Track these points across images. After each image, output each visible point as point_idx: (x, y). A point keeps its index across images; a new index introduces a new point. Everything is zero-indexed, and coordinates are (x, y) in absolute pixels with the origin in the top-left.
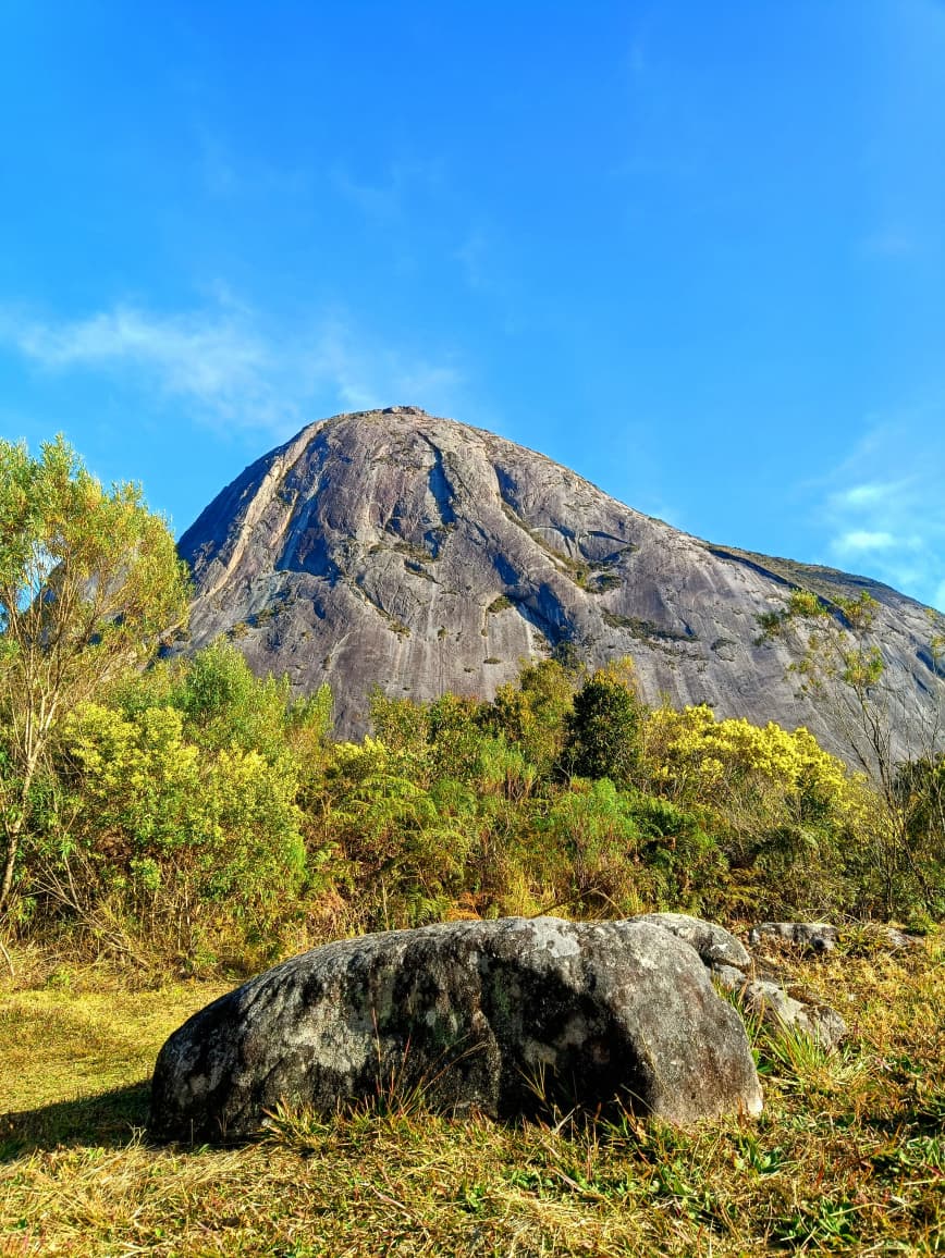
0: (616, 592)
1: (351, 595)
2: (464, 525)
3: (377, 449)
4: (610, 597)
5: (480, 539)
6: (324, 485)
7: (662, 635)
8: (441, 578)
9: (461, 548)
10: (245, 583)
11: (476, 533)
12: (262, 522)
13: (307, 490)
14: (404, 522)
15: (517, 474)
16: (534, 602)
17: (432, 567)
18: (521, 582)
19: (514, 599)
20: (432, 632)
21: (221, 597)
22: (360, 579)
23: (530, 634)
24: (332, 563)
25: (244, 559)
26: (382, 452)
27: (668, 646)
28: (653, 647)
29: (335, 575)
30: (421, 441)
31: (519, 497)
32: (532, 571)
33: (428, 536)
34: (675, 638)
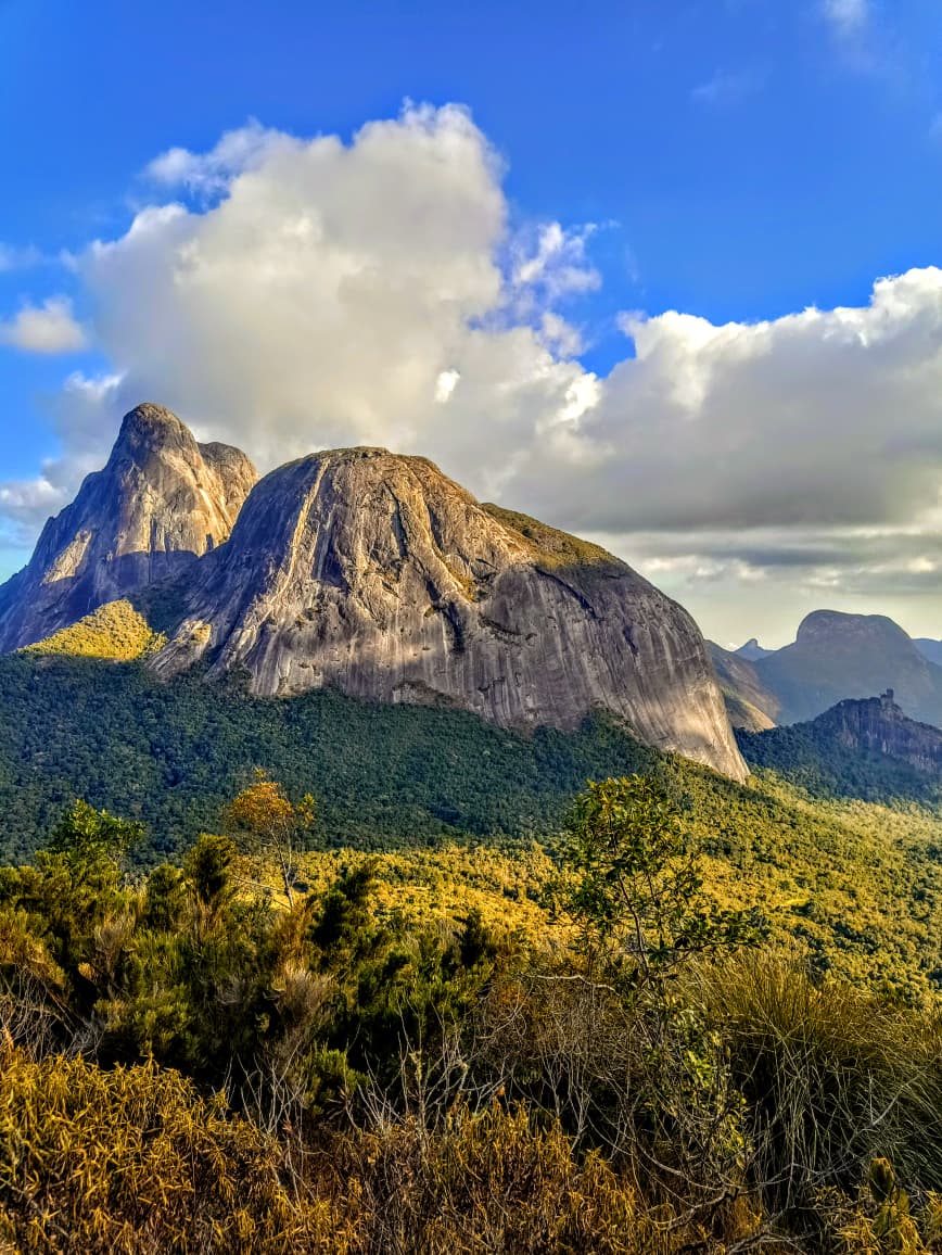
0: (486, 602)
1: (357, 605)
2: (412, 559)
3: (363, 498)
4: (483, 606)
5: (420, 570)
6: (335, 523)
7: (505, 631)
8: (401, 595)
9: (411, 574)
10: (298, 586)
11: (418, 564)
12: (301, 543)
13: (325, 523)
14: (380, 553)
15: (441, 514)
16: (447, 611)
17: (396, 587)
18: (441, 601)
19: (436, 608)
20: (398, 629)
21: (286, 594)
22: (360, 593)
23: (444, 630)
24: (345, 579)
25: (296, 569)
26: (366, 500)
27: (506, 638)
28: (499, 639)
29: (347, 589)
30: (387, 491)
31: (441, 531)
32: (445, 594)
33: (393, 563)
34: (511, 633)
